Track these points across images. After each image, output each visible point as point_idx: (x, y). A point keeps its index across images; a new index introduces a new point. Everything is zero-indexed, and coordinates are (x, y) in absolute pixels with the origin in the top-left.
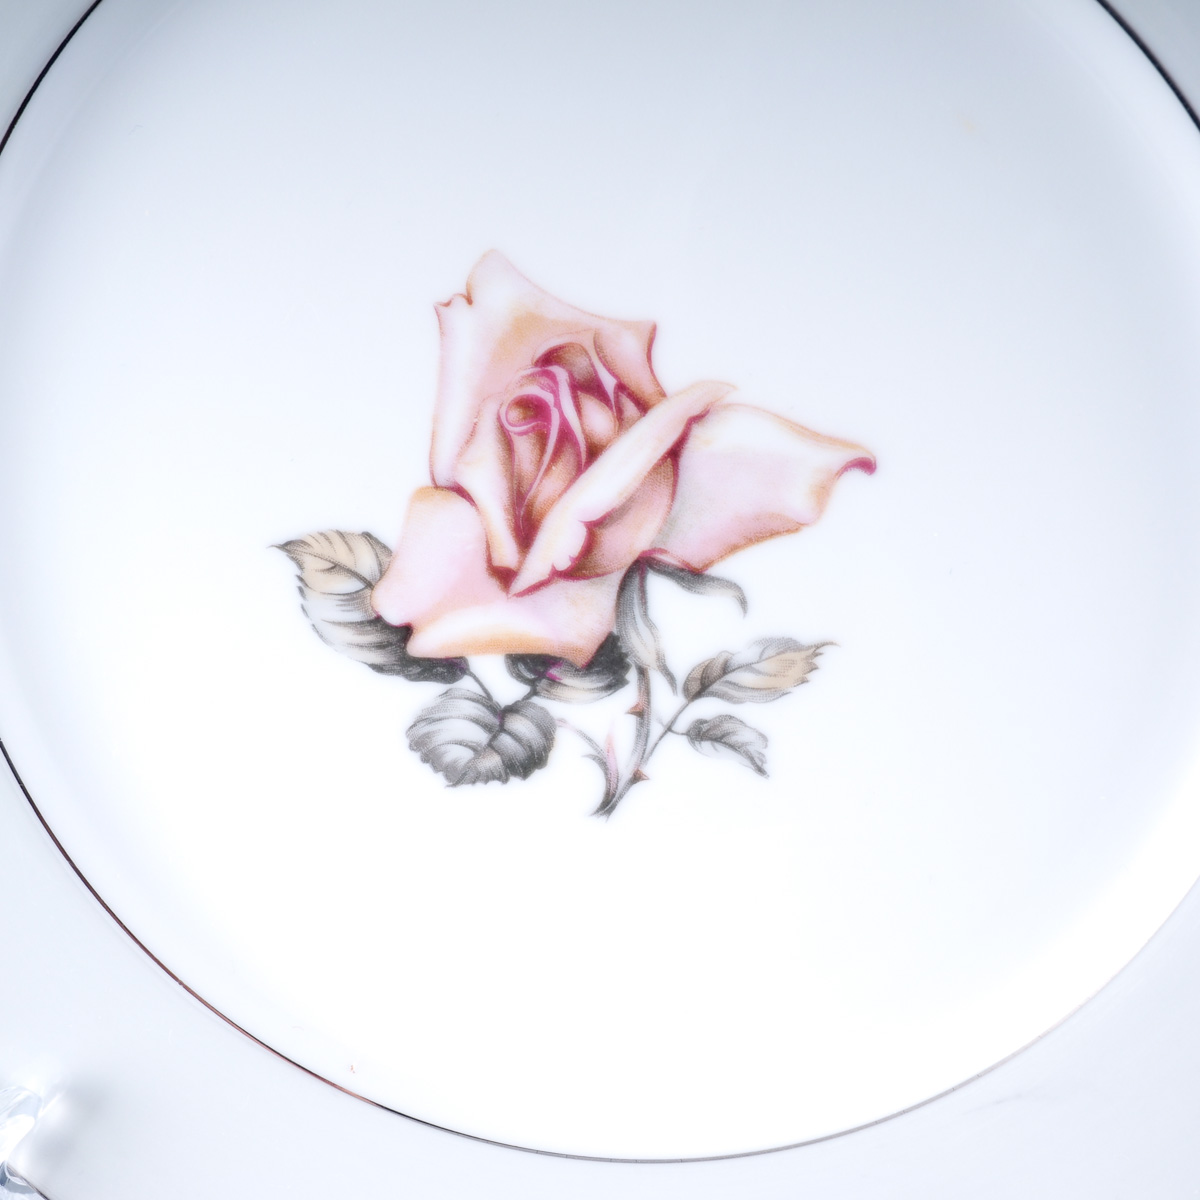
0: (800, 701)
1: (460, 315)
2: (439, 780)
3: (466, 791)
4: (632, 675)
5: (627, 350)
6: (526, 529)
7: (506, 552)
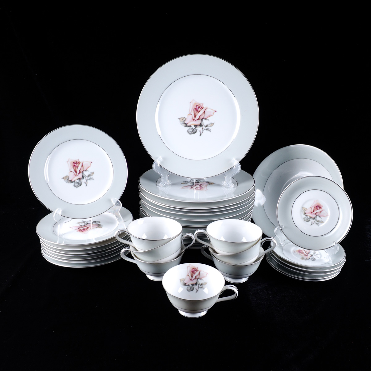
0: (94, 175)
1: (68, 162)
2: (76, 188)
3: (78, 188)
4: (84, 177)
5: (78, 161)
6: (76, 172)
7: (75, 174)
